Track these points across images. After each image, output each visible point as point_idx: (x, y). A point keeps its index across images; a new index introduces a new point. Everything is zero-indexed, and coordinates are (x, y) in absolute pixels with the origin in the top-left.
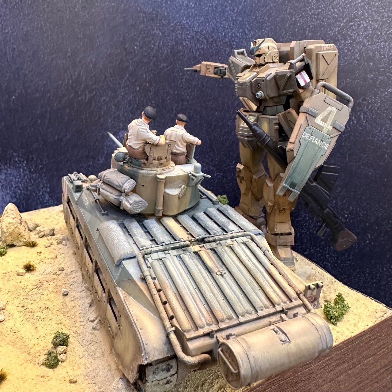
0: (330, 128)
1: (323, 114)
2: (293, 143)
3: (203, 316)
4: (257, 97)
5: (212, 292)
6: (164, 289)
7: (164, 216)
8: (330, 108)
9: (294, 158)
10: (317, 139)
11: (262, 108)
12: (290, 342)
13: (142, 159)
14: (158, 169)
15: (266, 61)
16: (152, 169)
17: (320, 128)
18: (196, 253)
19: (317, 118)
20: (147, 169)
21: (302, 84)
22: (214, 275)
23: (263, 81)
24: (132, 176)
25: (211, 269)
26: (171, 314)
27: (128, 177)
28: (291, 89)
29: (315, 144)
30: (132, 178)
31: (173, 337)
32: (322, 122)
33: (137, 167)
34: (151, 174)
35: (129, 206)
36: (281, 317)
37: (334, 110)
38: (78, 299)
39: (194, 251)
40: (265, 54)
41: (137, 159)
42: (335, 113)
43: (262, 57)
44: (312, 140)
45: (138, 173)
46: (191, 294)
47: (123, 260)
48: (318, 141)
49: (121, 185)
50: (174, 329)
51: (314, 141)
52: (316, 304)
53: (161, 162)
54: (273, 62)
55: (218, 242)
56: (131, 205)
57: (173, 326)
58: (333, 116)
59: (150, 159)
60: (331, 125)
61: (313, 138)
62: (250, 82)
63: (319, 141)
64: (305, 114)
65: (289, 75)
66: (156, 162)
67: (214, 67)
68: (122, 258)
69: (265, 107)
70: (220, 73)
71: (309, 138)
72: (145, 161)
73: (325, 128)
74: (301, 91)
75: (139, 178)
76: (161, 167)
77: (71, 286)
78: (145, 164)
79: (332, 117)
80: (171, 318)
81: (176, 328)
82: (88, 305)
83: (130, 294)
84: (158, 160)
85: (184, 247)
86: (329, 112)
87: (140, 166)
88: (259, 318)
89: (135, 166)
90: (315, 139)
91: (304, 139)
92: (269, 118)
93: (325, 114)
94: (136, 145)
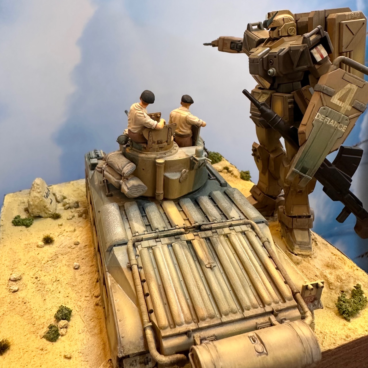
0: (349, 108)
1: (341, 92)
2: (305, 125)
3: (183, 312)
4: (269, 74)
5: (198, 287)
6: (148, 280)
7: (166, 199)
8: (349, 86)
11: (276, 85)
12: (267, 354)
13: (141, 143)
14: (159, 153)
15: (280, 35)
16: (152, 153)
17: (337, 108)
18: (189, 242)
19: (333, 97)
20: (147, 153)
21: (318, 59)
22: (204, 267)
23: (275, 57)
24: (132, 160)
25: (201, 260)
26: (151, 308)
27: (128, 161)
28: (305, 65)
29: (330, 126)
30: (132, 162)
31: (149, 333)
32: (339, 101)
33: (138, 151)
34: (151, 158)
35: (126, 190)
36: (270, 319)
37: (355, 87)
38: (87, 274)
39: (187, 239)
40: (280, 27)
41: (138, 143)
42: (355, 91)
43: (276, 30)
44: (327, 122)
45: (138, 156)
46: (175, 287)
47: (115, 246)
48: (334, 123)
49: (121, 169)
50: (150, 324)
52: (316, 304)
53: (161, 145)
54: (289, 36)
55: (214, 231)
56: (128, 189)
57: (151, 321)
58: (353, 95)
59: (149, 143)
60: (349, 105)
61: (328, 120)
62: (262, 58)
64: (319, 93)
65: (301, 50)
66: (156, 146)
67: (230, 42)
68: (113, 244)
69: (279, 85)
70: (237, 48)
71: (323, 120)
72: (145, 146)
73: (342, 109)
74: (317, 67)
75: (139, 161)
76: (161, 151)
77: (83, 260)
78: (145, 148)
79: (351, 96)
80: (150, 312)
81: (153, 323)
82: (96, 280)
83: (117, 282)
84: (158, 143)
85: (177, 236)
86: (348, 90)
87: (140, 150)
88: (245, 319)
89: (136, 150)
90: (331, 121)
91: (318, 121)
92: (283, 96)
93: (344, 92)
94: (135, 129)
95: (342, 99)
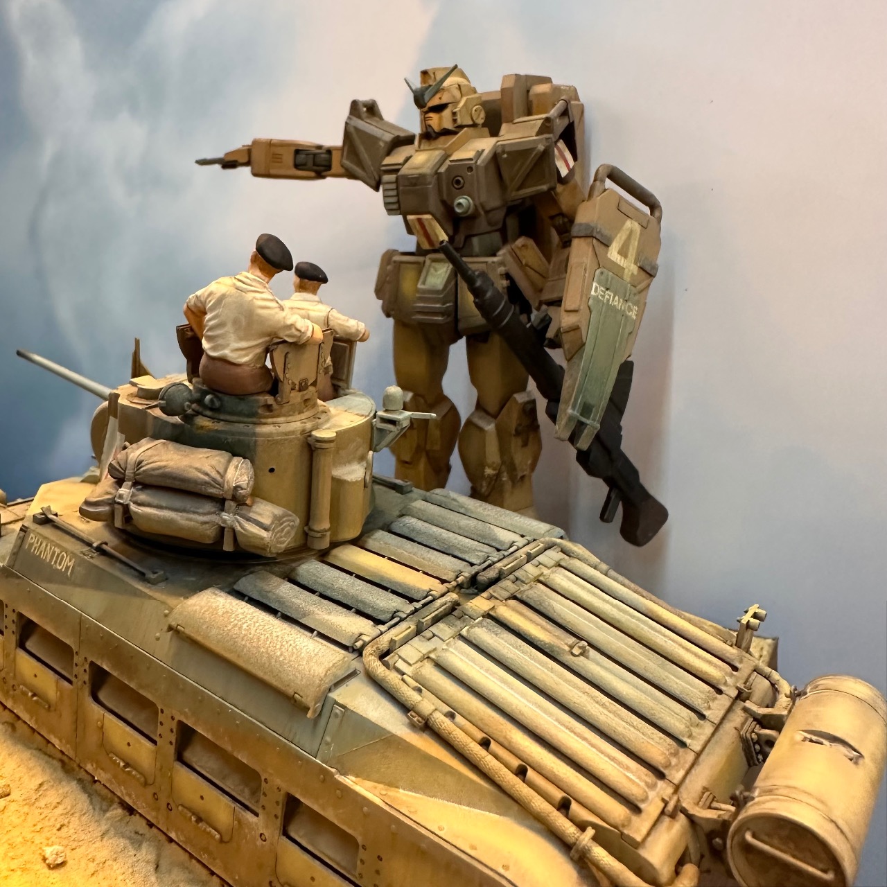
0: (635, 269)
1: (620, 239)
2: (575, 311)
4: (458, 210)
6: (497, 735)
8: (628, 225)
9: (584, 344)
10: (617, 298)
11: (460, 238)
12: (861, 756)
13: (258, 394)
14: (303, 416)
15: (459, 123)
16: (290, 418)
17: (618, 271)
18: (488, 616)
19: (610, 248)
20: (275, 420)
21: (564, 172)
22: (568, 659)
23: (470, 169)
24: (236, 448)
25: (551, 646)
26: (558, 795)
27: (227, 455)
28: (543, 184)
29: (615, 309)
30: (234, 455)
31: (600, 854)
32: (619, 257)
33: (246, 420)
34: (293, 432)
35: (264, 534)
36: (745, 710)
37: (637, 228)
39: (482, 612)
40: (454, 104)
41: (242, 397)
42: (638, 235)
43: (446, 113)
44: (608, 300)
45: (254, 434)
47: (330, 690)
48: (619, 302)
49: (218, 478)
50: (590, 832)
51: (613, 301)
54: (474, 126)
55: (511, 577)
56: (266, 529)
57: (582, 826)
58: (636, 243)
59: (286, 388)
60: (634, 263)
61: (610, 296)
62: (436, 173)
63: (621, 300)
64: (589, 240)
65: (541, 148)
66: (296, 397)
67: (293, 149)
68: (328, 683)
69: (468, 238)
70: (315, 164)
71: (604, 297)
72: (270, 399)
73: (626, 271)
74: (560, 188)
75: (259, 449)
76: (306, 411)
78: (269, 407)
79: (634, 244)
80: (564, 806)
81: (594, 826)
83: (392, 784)
84: (300, 389)
85: (452, 611)
86: (628, 232)
87: (254, 414)
88: (717, 728)
89: (235, 418)
90: (614, 297)
91: (596, 298)
92: (487, 262)
93: (624, 237)
94: (243, 352)
95: (623, 252)
